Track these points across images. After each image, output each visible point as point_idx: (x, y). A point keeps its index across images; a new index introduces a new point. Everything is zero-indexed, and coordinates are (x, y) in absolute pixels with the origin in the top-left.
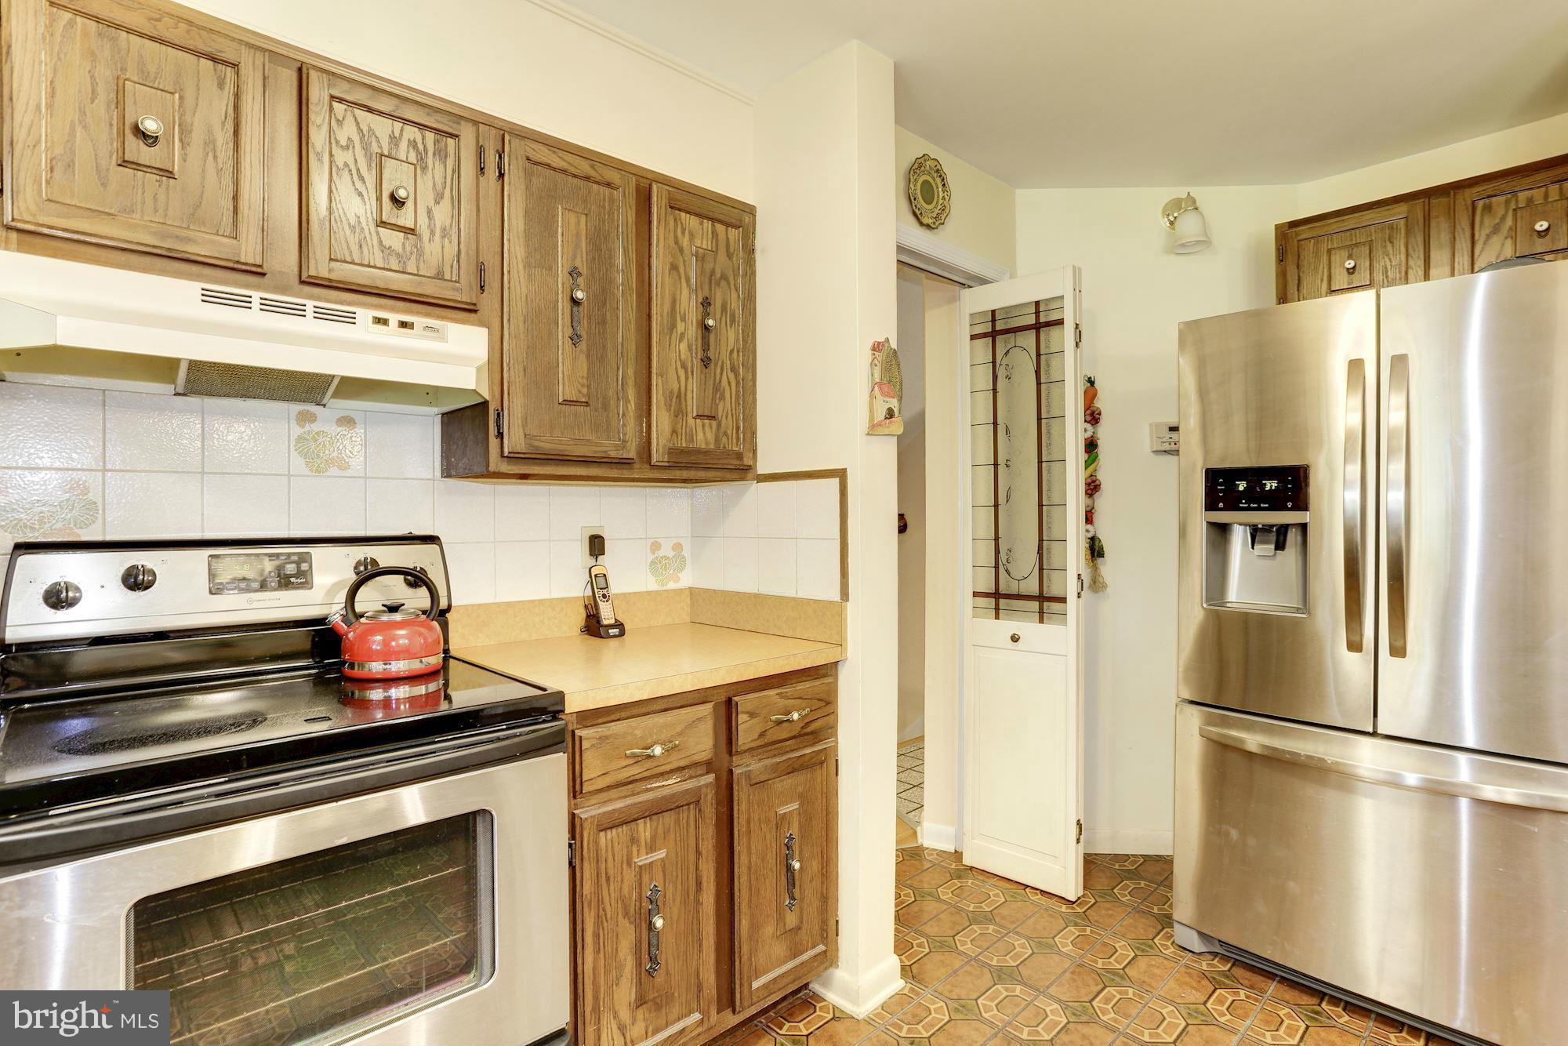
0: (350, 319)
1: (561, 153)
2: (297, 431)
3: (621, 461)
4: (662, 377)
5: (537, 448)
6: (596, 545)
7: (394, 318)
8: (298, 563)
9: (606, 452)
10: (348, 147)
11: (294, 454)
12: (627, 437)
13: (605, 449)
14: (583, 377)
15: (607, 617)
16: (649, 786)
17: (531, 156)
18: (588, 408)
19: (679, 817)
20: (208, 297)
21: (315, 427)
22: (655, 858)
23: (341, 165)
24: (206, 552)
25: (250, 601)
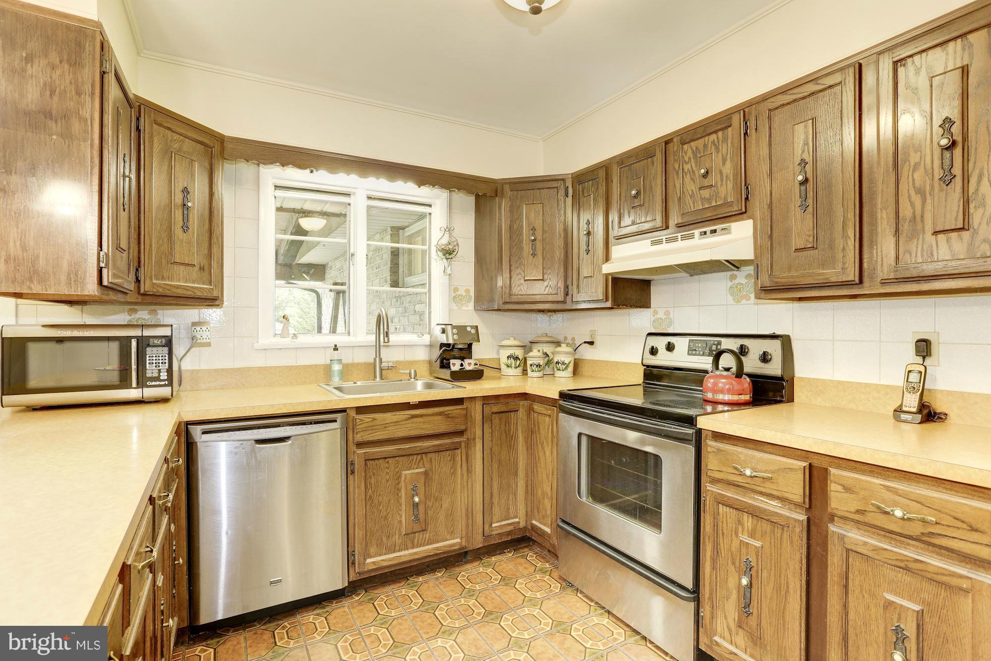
0: (692, 237)
1: (791, 92)
2: (730, 284)
3: (843, 283)
4: (886, 210)
5: (777, 283)
6: (924, 348)
7: (708, 229)
8: (717, 345)
9: (828, 278)
10: (688, 162)
11: (729, 295)
12: (847, 265)
13: (828, 276)
14: (809, 230)
15: (908, 405)
16: (756, 497)
17: (770, 107)
18: (817, 251)
19: (774, 529)
20: (654, 243)
21: (737, 281)
22: (751, 543)
23: (686, 171)
24: (687, 339)
25: (699, 359)
